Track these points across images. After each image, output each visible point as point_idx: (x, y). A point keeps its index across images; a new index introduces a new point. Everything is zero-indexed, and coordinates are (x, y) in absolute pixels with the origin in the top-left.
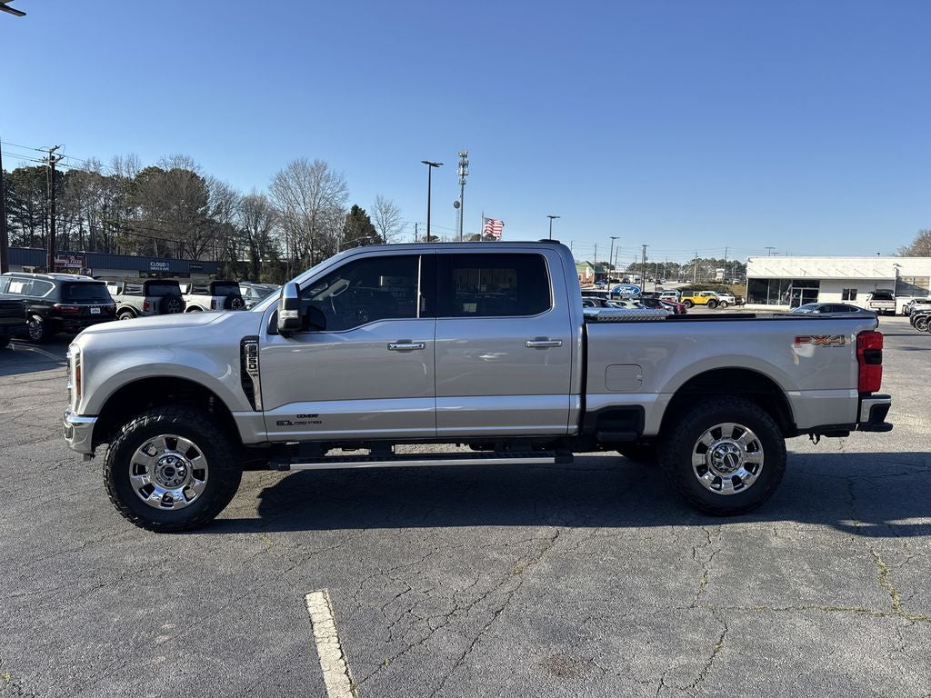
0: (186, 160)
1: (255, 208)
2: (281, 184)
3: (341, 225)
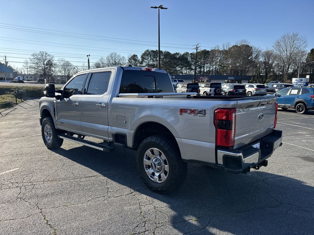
0: (245, 42)
1: (268, 55)
2: (278, 44)
3: (305, 57)
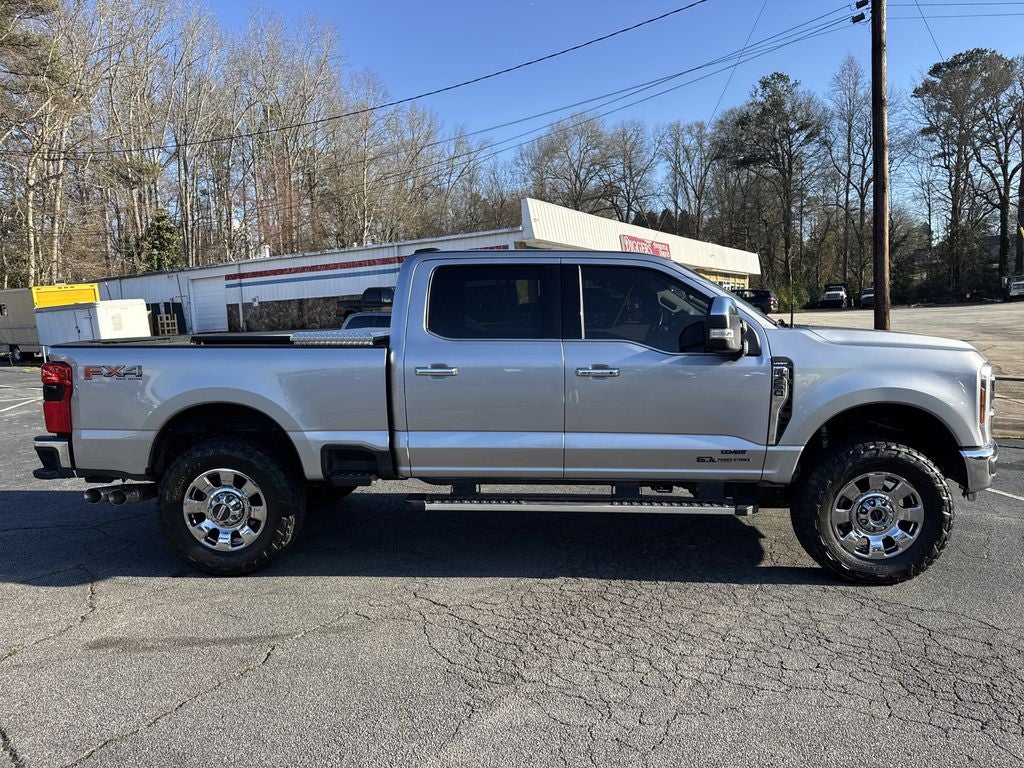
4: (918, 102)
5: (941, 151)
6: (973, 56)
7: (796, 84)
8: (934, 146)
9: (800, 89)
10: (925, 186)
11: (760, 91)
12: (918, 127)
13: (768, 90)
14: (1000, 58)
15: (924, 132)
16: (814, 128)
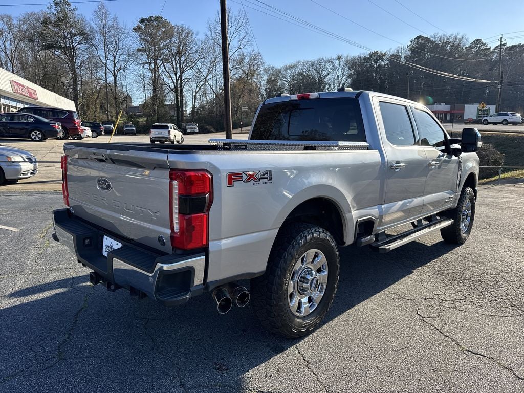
4: (136, 35)
5: (148, 61)
6: (158, 19)
7: (75, 9)
8: (144, 58)
9: (76, 12)
10: (142, 77)
11: (54, 7)
12: (137, 47)
13: (59, 7)
14: (169, 23)
15: (138, 50)
16: (86, 36)
